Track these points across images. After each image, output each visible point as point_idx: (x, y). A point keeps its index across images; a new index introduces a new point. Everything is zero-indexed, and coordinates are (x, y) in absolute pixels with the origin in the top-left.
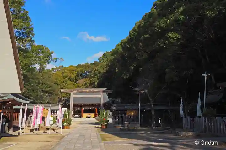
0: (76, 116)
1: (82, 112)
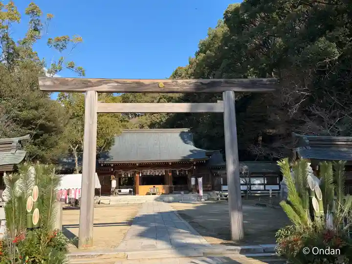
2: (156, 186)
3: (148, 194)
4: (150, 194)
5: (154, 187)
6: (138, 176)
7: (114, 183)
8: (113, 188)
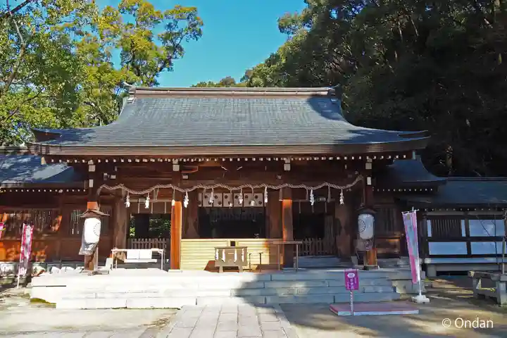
0: (134, 255)
1: (178, 224)
2: (240, 242)
3: (211, 267)
4: (217, 270)
5: (233, 244)
6: (180, 206)
7: (92, 230)
8: (87, 245)
